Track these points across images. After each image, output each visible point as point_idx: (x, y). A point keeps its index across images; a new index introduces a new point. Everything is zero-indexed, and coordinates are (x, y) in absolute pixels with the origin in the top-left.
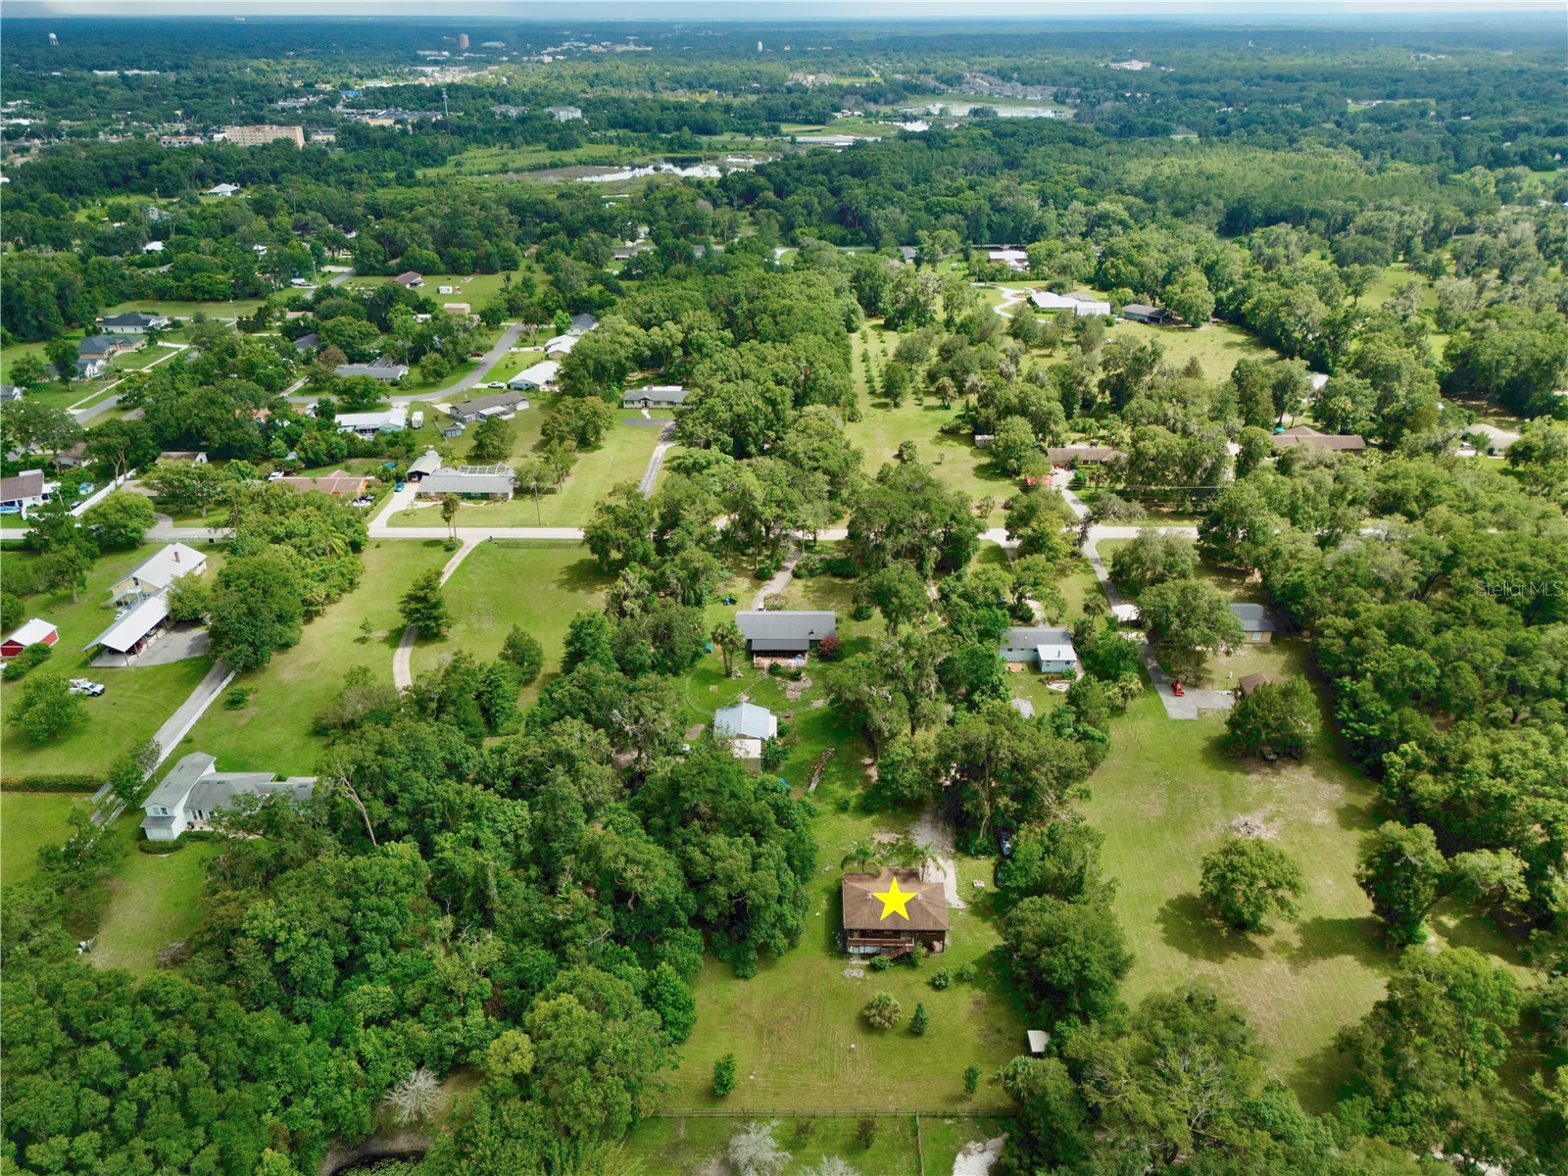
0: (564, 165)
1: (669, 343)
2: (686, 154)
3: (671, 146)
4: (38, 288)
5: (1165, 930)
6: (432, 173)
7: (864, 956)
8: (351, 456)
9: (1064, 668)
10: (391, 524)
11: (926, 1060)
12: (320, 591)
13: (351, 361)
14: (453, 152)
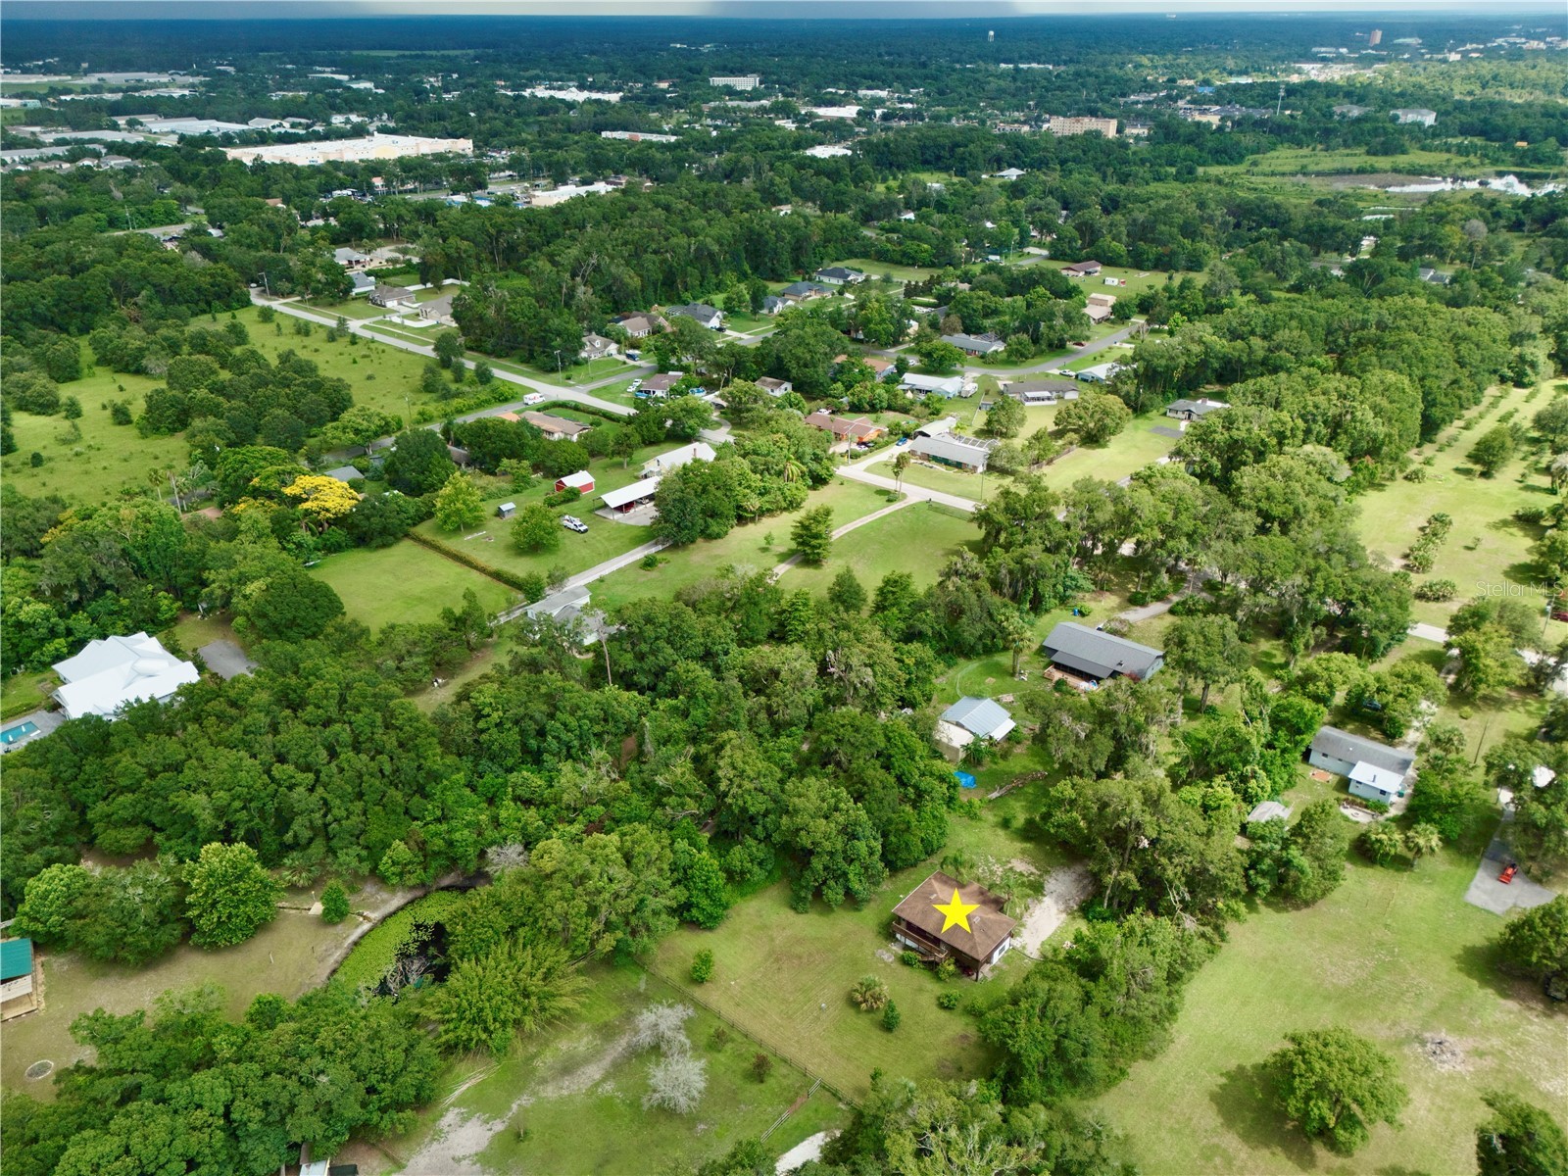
0: (1374, 171)
1: (1245, 359)
2: (1537, 169)
3: (1522, 158)
4: (779, 238)
5: (1222, 1087)
6: (1216, 170)
7: (906, 948)
8: (890, 408)
9: (1375, 797)
10: (868, 470)
11: (874, 1053)
12: (754, 502)
13: (967, 331)
14: (1257, 151)
